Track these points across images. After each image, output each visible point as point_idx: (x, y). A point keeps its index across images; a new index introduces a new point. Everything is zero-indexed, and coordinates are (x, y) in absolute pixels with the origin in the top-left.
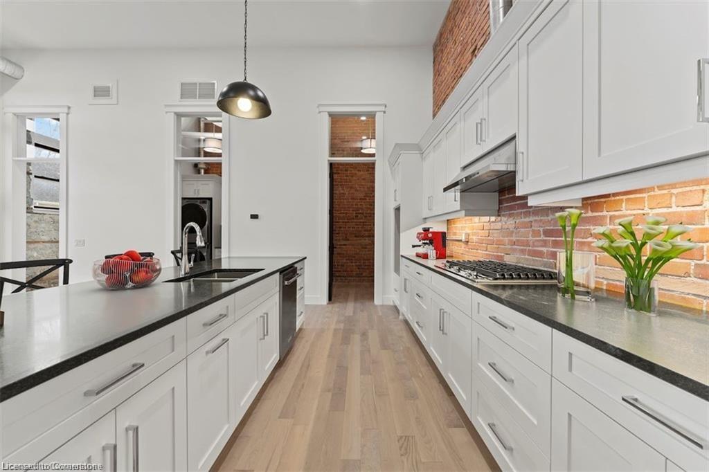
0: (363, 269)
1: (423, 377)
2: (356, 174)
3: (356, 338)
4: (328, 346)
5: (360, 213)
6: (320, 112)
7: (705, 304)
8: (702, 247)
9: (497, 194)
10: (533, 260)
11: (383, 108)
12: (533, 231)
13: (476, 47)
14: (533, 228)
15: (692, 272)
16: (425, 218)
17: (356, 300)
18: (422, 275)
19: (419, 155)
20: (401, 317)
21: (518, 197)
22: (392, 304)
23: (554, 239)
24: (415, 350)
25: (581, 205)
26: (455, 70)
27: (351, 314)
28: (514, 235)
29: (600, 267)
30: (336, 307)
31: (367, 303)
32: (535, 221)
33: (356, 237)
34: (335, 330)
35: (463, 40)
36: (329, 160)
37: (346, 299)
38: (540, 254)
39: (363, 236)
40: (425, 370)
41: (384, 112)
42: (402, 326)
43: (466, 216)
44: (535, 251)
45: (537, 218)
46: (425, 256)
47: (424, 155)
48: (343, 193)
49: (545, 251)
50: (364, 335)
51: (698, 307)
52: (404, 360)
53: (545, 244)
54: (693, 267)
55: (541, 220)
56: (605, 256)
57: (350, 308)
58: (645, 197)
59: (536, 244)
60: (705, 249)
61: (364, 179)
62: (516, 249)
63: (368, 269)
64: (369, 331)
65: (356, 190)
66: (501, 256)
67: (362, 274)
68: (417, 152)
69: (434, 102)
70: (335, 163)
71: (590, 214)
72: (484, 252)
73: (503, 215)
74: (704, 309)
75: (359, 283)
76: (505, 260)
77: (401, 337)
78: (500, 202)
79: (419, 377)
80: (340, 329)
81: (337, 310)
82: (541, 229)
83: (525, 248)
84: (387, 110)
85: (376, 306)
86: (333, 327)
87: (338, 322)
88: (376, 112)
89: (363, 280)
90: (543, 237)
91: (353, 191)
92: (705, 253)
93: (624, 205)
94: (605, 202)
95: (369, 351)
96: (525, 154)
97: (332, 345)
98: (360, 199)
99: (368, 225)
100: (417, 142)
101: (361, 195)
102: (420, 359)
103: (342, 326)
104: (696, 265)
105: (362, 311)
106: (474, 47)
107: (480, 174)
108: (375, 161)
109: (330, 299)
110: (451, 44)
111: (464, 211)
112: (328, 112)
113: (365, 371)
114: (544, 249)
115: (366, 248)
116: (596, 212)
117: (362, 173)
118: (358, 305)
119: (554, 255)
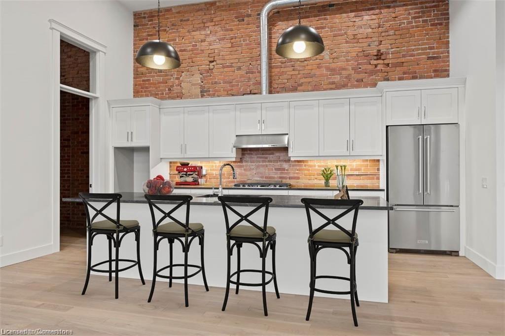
6: (52, 29)
10: (269, 180)
12: (269, 168)
13: (215, 61)
16: (161, 159)
19: (158, 109)
23: (280, 172)
32: (269, 165)
36: (61, 87)
38: (274, 178)
44: (270, 177)
45: (271, 163)
53: (276, 174)
55: (273, 165)
59: (270, 174)
66: (245, 181)
82: (273, 168)
90: (274, 171)
108: (96, 98)
112: (61, 33)
114: (276, 176)
119: (281, 178)
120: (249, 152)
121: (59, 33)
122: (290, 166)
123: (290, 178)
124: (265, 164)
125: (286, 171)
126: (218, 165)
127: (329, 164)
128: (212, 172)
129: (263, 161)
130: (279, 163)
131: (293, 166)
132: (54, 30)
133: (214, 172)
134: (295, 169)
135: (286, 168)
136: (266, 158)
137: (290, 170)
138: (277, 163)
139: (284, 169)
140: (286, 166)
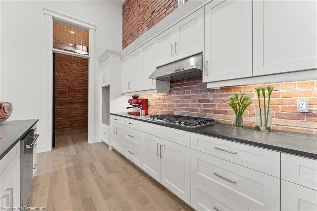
0: (74, 122)
1: (143, 184)
2: (69, 65)
3: (87, 171)
4: (66, 185)
5: (71, 89)
6: (45, 14)
7: (280, 128)
8: (279, 106)
9: (170, 82)
10: (192, 113)
11: (94, 28)
12: (192, 100)
13: (155, 10)
14: (192, 99)
15: (274, 116)
16: (123, 93)
17: (74, 143)
18: (134, 124)
19: (120, 59)
20: (110, 149)
21: (203, 83)
22: (100, 141)
23: (204, 103)
24: (129, 168)
25: (220, 89)
26: (139, 20)
27: (75, 154)
28: (180, 102)
29: (230, 115)
30: (61, 151)
31: (84, 144)
32: (193, 96)
33: (68, 103)
34: (67, 169)
35: (145, 6)
36: (53, 50)
37: (66, 144)
38: (197, 110)
39: (74, 103)
40: (141, 179)
41: (95, 30)
42: (113, 154)
43: (158, 92)
44: (193, 109)
45: (194, 94)
46: (138, 114)
47: (123, 59)
48: (59, 76)
49: (199, 109)
50: (92, 166)
51: (278, 129)
52: (126, 177)
53: (199, 106)
54: (275, 114)
55: (197, 95)
56: (232, 111)
57: (72, 149)
58: (252, 87)
59: (193, 106)
60: (280, 107)
61: (75, 69)
62: (182, 108)
63: (77, 122)
64: (94, 163)
65: (69, 75)
66: (172, 112)
67: (73, 126)
68: (119, 57)
69: (123, 34)
70: (57, 53)
71: (224, 93)
72: (161, 110)
73: (173, 93)
74: (280, 129)
75: (71, 131)
76: (174, 113)
77: (116, 161)
78: (171, 87)
79: (141, 185)
80: (71, 167)
81: (62, 153)
82: (197, 99)
83: (187, 108)
84: (96, 29)
85: (91, 145)
86: (64, 167)
87: (67, 162)
88: (90, 28)
89: (74, 129)
90: (197, 103)
91: (66, 75)
92: (280, 109)
93: (242, 89)
94: (233, 88)
95: (101, 178)
96: (209, 62)
97: (70, 183)
98: (72, 81)
99: (77, 96)
100: (120, 52)
101: (73, 78)
102: (135, 173)
103: (71, 165)
104: (276, 113)
105: (82, 150)
106: (153, 10)
107: (184, 70)
108: (89, 58)
109: (54, 146)
110: (136, 6)
111: (157, 90)
112: (53, 17)
113: (106, 196)
114: (199, 108)
115: (76, 110)
116: (227, 92)
117: (72, 65)
118: (78, 146)
119: (205, 111)
120: (175, 84)
121: (51, 17)
122: (215, 96)
123: (215, 112)
124: (188, 95)
125: (210, 103)
126: (155, 97)
127: (281, 90)
128: (152, 103)
129: (187, 93)
130: (202, 94)
131: (219, 96)
132: (46, 15)
133: (154, 103)
134: (222, 100)
135: (211, 100)
136: (190, 88)
137: (214, 101)
138: (201, 93)
139: (208, 101)
140: (210, 96)
